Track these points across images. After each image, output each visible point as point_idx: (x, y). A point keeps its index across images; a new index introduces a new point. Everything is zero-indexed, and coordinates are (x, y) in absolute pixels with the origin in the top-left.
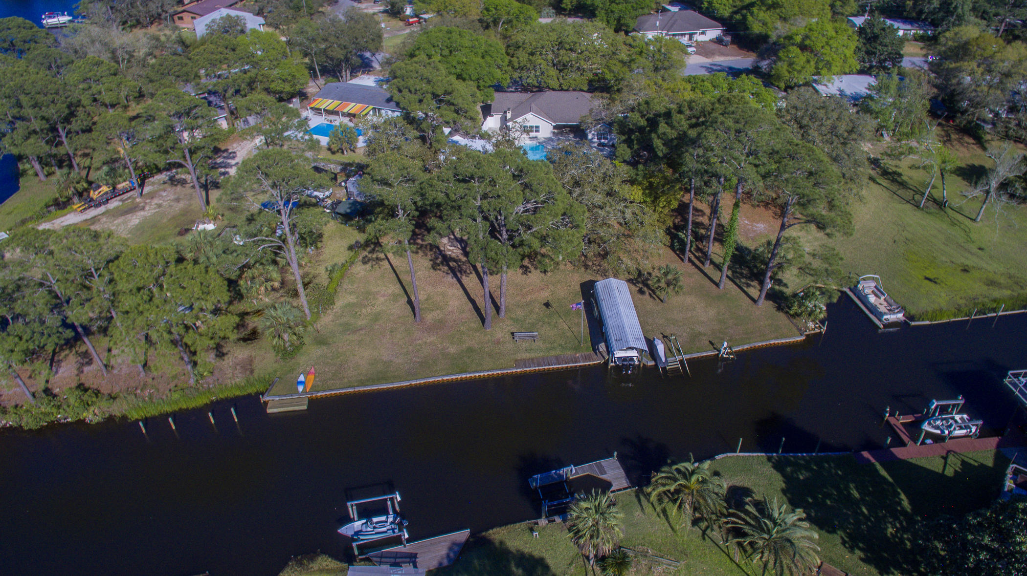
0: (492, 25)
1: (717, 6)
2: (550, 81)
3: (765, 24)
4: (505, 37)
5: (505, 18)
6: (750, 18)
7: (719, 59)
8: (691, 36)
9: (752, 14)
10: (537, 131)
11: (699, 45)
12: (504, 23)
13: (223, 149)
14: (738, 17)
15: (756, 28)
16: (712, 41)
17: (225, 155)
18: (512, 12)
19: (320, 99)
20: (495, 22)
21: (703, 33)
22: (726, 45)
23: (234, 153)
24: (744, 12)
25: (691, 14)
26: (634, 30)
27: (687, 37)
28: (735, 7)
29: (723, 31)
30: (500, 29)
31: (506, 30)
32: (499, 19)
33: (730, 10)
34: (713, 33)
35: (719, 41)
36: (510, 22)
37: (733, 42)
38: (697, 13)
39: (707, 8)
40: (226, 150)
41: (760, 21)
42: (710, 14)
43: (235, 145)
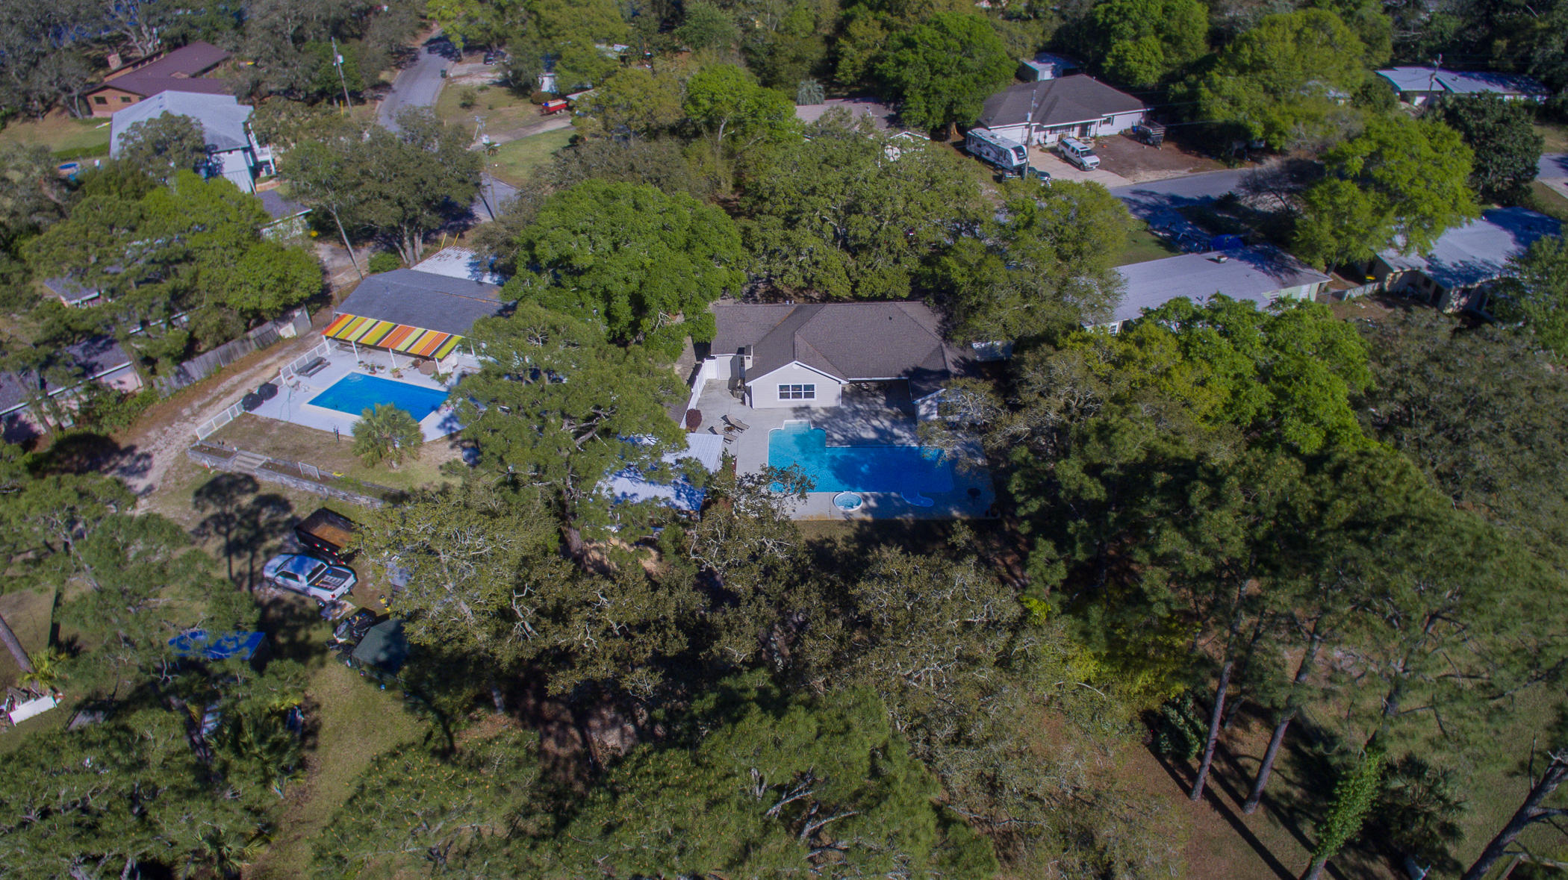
0: (704, 130)
1: (1134, 65)
2: (832, 281)
3: (1234, 102)
4: (731, 155)
5: (730, 115)
6: (1205, 92)
7: (1146, 178)
8: (1084, 129)
9: (1209, 85)
10: (812, 395)
11: (1102, 146)
12: (728, 124)
13: (123, 445)
14: (1179, 88)
15: (1220, 113)
16: (1124, 134)
17: (125, 462)
18: (744, 104)
19: (350, 317)
20: (712, 126)
21: (1108, 121)
22: (1154, 145)
23: (148, 456)
24: (1193, 78)
25: (1084, 82)
26: (979, 124)
27: (1077, 129)
28: (1168, 65)
29: (1146, 115)
30: (721, 136)
31: (734, 138)
32: (720, 119)
33: (1160, 73)
34: (1127, 120)
35: (1137, 135)
36: (739, 122)
37: (1168, 137)
38: (1093, 80)
39: (1113, 69)
40: (131, 449)
41: (1224, 97)
42: (1122, 81)
43: (152, 434)
